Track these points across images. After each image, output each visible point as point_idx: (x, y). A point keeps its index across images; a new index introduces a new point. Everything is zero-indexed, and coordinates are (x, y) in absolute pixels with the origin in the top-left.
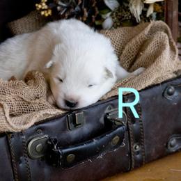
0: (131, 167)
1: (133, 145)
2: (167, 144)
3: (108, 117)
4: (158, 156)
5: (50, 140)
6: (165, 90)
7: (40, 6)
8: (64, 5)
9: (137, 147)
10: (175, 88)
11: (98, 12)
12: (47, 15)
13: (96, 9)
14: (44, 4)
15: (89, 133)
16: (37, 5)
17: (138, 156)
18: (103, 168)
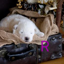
0: (37, 63)
1: (38, 56)
2: (51, 56)
3: (30, 46)
4: (47, 60)
5: (7, 51)
6: (51, 38)
7: (18, 5)
8: (26, 5)
9: (40, 56)
10: (55, 38)
11: (37, 9)
12: (20, 8)
13: (37, 7)
14: (20, 4)
15: (22, 50)
16: (17, 4)
17: (40, 60)
18: (26, 62)
